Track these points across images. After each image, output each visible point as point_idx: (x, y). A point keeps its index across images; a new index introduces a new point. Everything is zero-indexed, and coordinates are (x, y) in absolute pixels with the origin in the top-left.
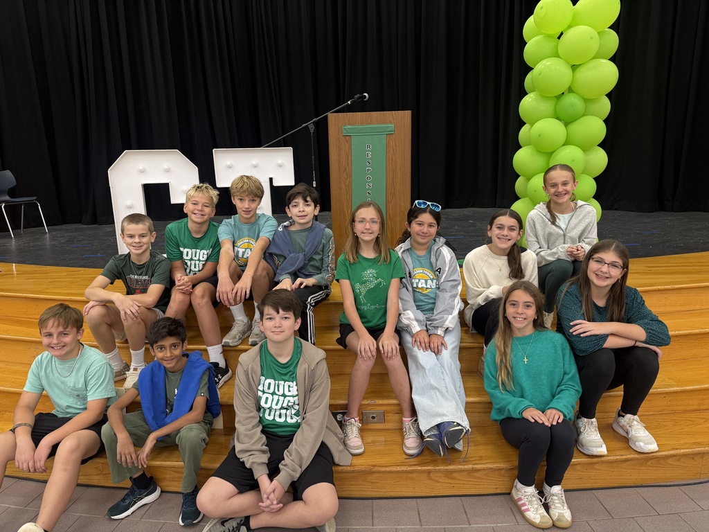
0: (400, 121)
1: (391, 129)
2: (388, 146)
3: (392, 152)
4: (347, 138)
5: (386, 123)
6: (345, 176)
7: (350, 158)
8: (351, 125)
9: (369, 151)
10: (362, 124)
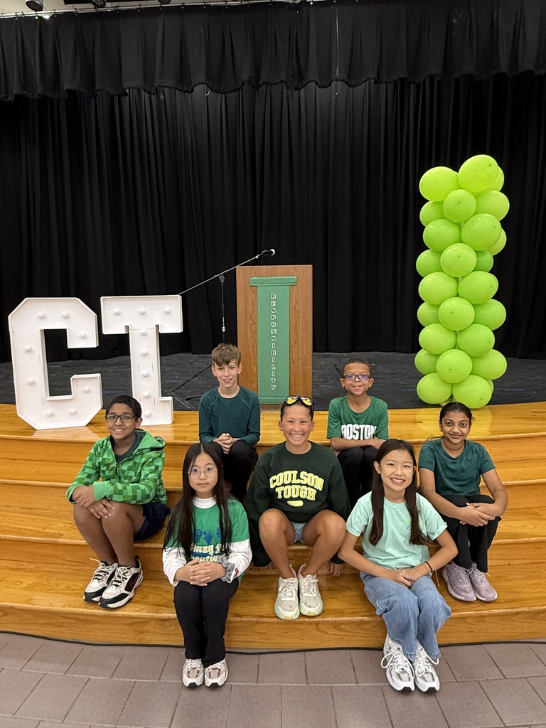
0: (302, 275)
1: (293, 281)
2: (291, 295)
4: (254, 288)
6: (251, 322)
7: (256, 305)
8: (257, 276)
9: (273, 300)
10: (267, 276)
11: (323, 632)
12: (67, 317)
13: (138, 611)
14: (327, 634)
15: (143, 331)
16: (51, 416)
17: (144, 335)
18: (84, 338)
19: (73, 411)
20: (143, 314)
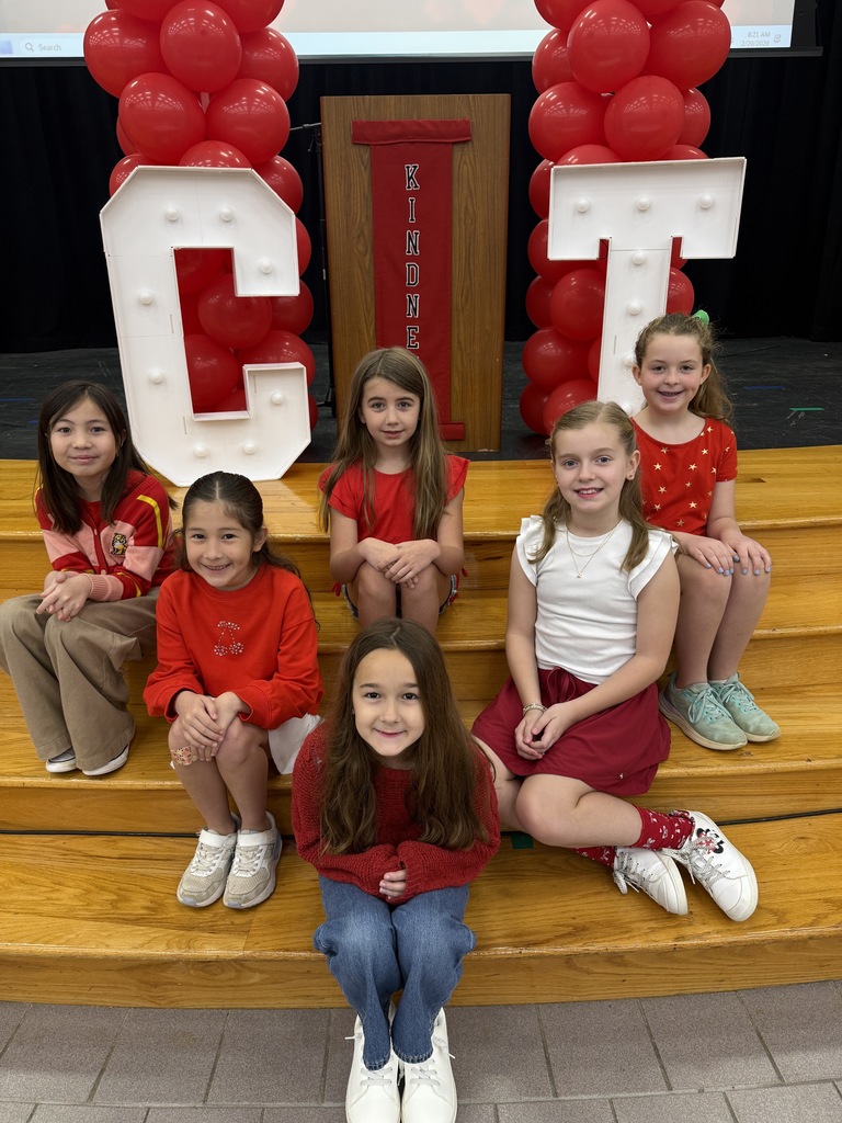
3: (466, 191)
6: (360, 247)
11: (580, 970)
13: (142, 946)
14: (588, 973)
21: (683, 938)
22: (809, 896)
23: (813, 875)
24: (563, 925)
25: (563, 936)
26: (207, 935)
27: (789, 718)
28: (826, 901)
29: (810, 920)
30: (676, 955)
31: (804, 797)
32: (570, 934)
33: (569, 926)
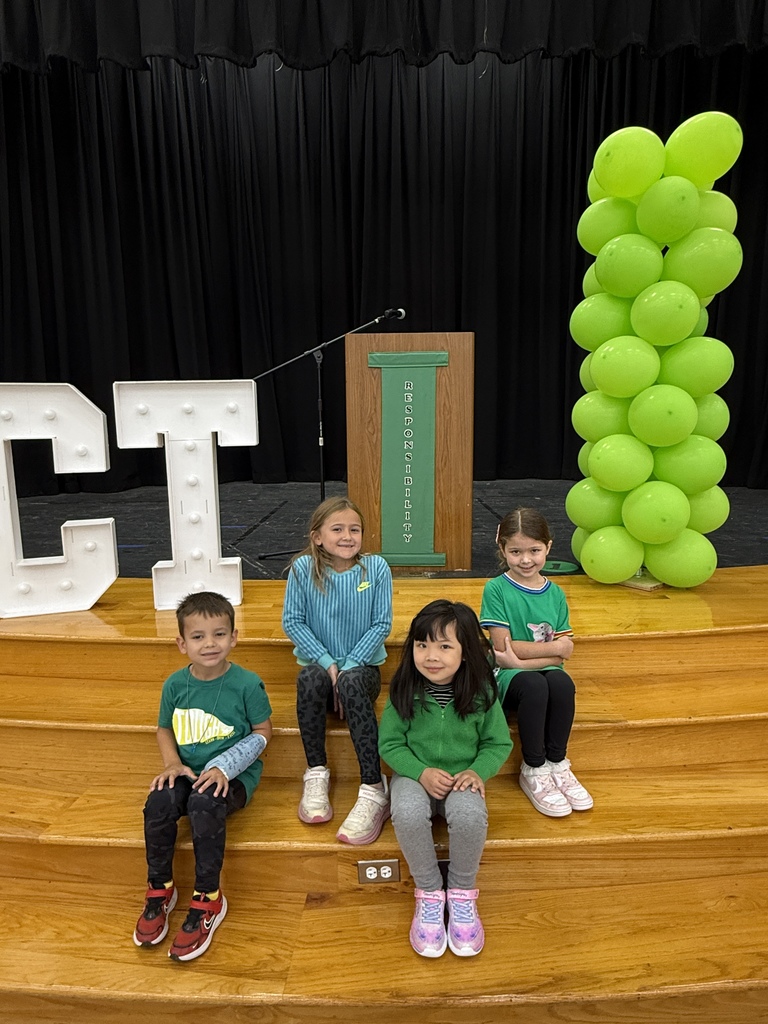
0: (459, 346)
1: (444, 359)
2: (438, 385)
3: (444, 393)
4: (375, 371)
5: (436, 351)
6: (370, 430)
7: (379, 401)
8: (382, 351)
9: (409, 391)
10: (398, 350)
11: (559, 1018)
12: (52, 419)
13: (199, 991)
15: (189, 443)
16: (27, 593)
17: (191, 450)
18: (83, 455)
19: (65, 584)
20: (189, 413)
21: (644, 989)
22: (743, 950)
23: (745, 931)
24: (544, 976)
25: (545, 985)
26: (251, 981)
27: (710, 791)
28: (759, 955)
29: (747, 972)
30: (640, 1004)
31: (729, 860)
32: (551, 984)
33: (549, 976)
